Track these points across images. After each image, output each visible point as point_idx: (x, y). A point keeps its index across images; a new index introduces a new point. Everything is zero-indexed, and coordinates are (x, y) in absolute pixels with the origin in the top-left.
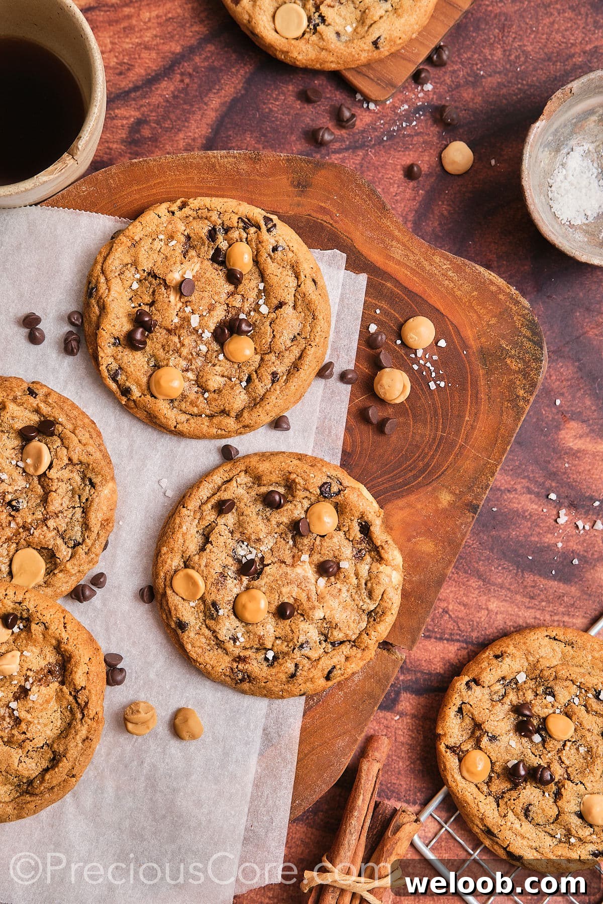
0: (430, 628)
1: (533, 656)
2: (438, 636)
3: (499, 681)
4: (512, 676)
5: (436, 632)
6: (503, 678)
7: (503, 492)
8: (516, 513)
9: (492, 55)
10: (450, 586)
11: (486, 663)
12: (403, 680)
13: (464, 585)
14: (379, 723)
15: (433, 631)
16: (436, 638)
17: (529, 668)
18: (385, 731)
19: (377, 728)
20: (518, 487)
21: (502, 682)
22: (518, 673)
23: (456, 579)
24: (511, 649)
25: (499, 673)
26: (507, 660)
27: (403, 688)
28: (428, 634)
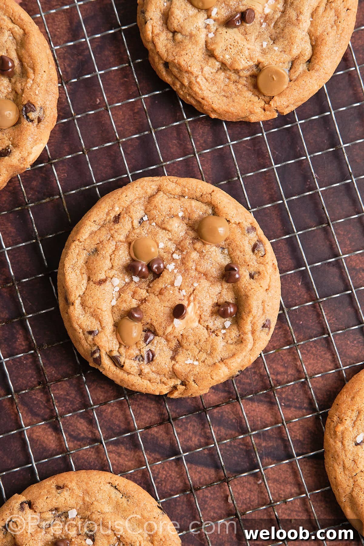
0: (290, 397)
1: (91, 497)
2: (298, 405)
3: (51, 510)
4: (64, 510)
5: (295, 402)
6: (57, 509)
10: (308, 359)
11: (45, 491)
12: (265, 447)
13: (321, 358)
14: (243, 486)
15: (293, 401)
16: (296, 407)
17: (83, 507)
18: (249, 494)
19: (241, 491)
21: (54, 512)
22: (72, 508)
23: (314, 352)
24: (73, 485)
25: (55, 503)
26: (66, 493)
27: (265, 454)
28: (288, 403)
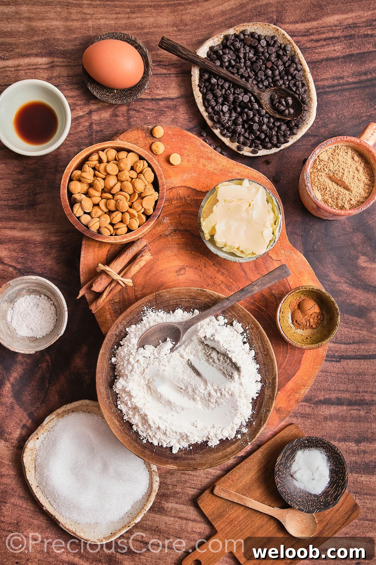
7: (336, 283)
8: (341, 291)
9: (332, 116)
20: (342, 281)
